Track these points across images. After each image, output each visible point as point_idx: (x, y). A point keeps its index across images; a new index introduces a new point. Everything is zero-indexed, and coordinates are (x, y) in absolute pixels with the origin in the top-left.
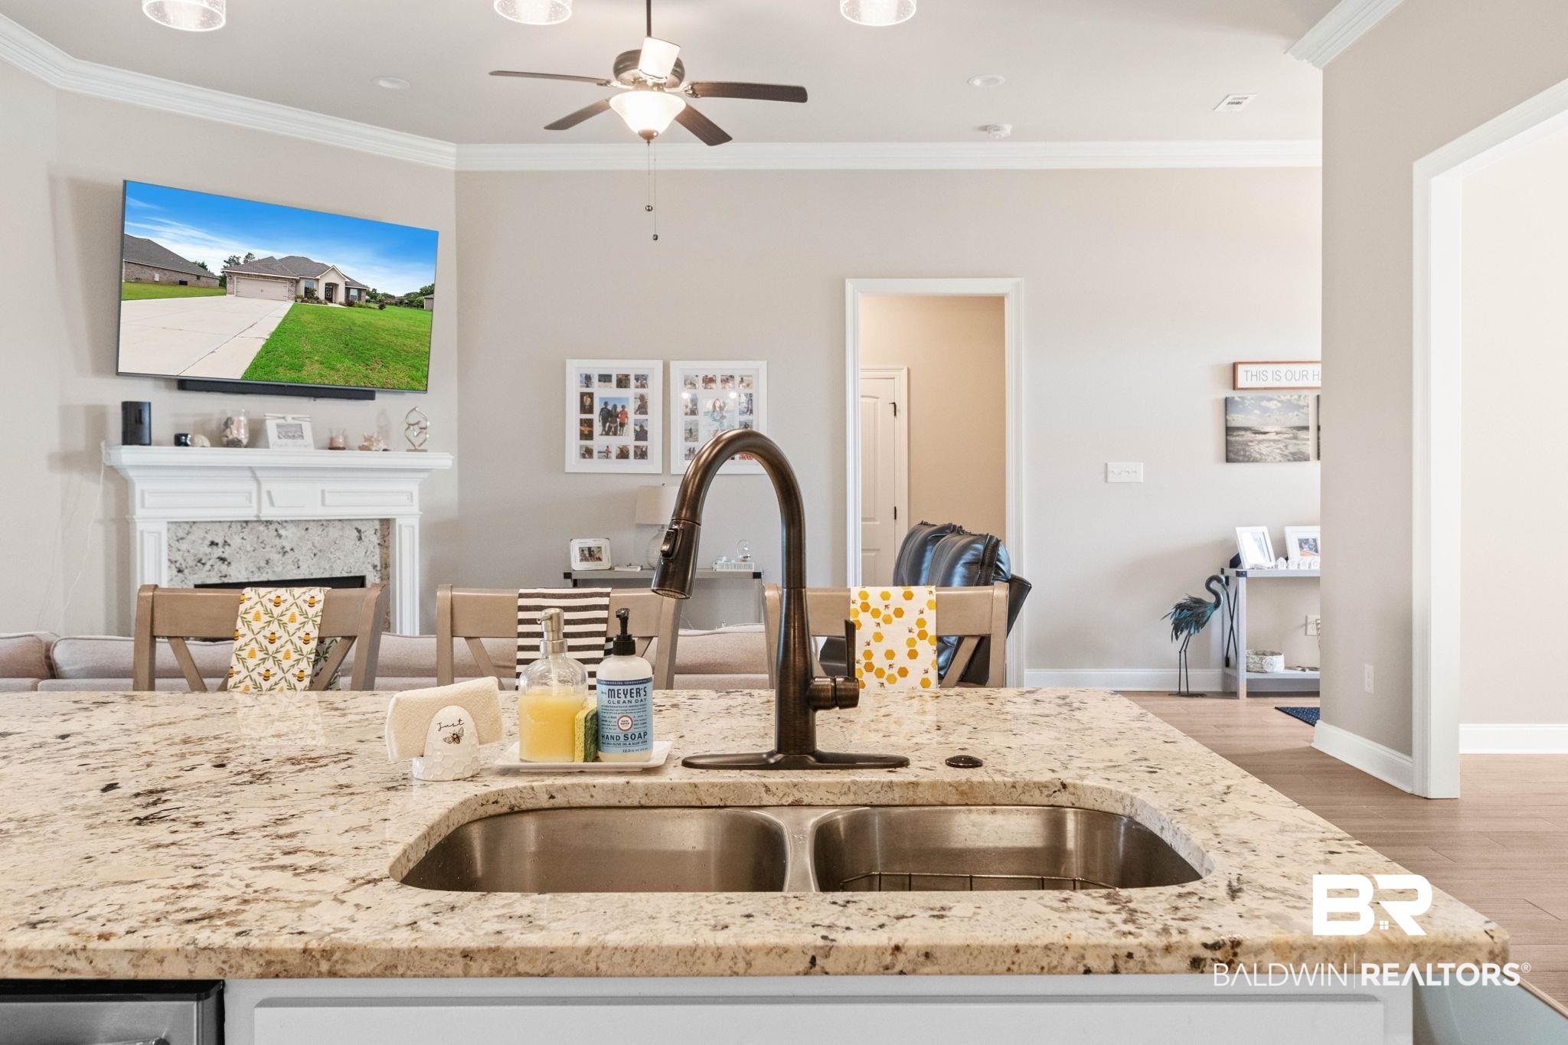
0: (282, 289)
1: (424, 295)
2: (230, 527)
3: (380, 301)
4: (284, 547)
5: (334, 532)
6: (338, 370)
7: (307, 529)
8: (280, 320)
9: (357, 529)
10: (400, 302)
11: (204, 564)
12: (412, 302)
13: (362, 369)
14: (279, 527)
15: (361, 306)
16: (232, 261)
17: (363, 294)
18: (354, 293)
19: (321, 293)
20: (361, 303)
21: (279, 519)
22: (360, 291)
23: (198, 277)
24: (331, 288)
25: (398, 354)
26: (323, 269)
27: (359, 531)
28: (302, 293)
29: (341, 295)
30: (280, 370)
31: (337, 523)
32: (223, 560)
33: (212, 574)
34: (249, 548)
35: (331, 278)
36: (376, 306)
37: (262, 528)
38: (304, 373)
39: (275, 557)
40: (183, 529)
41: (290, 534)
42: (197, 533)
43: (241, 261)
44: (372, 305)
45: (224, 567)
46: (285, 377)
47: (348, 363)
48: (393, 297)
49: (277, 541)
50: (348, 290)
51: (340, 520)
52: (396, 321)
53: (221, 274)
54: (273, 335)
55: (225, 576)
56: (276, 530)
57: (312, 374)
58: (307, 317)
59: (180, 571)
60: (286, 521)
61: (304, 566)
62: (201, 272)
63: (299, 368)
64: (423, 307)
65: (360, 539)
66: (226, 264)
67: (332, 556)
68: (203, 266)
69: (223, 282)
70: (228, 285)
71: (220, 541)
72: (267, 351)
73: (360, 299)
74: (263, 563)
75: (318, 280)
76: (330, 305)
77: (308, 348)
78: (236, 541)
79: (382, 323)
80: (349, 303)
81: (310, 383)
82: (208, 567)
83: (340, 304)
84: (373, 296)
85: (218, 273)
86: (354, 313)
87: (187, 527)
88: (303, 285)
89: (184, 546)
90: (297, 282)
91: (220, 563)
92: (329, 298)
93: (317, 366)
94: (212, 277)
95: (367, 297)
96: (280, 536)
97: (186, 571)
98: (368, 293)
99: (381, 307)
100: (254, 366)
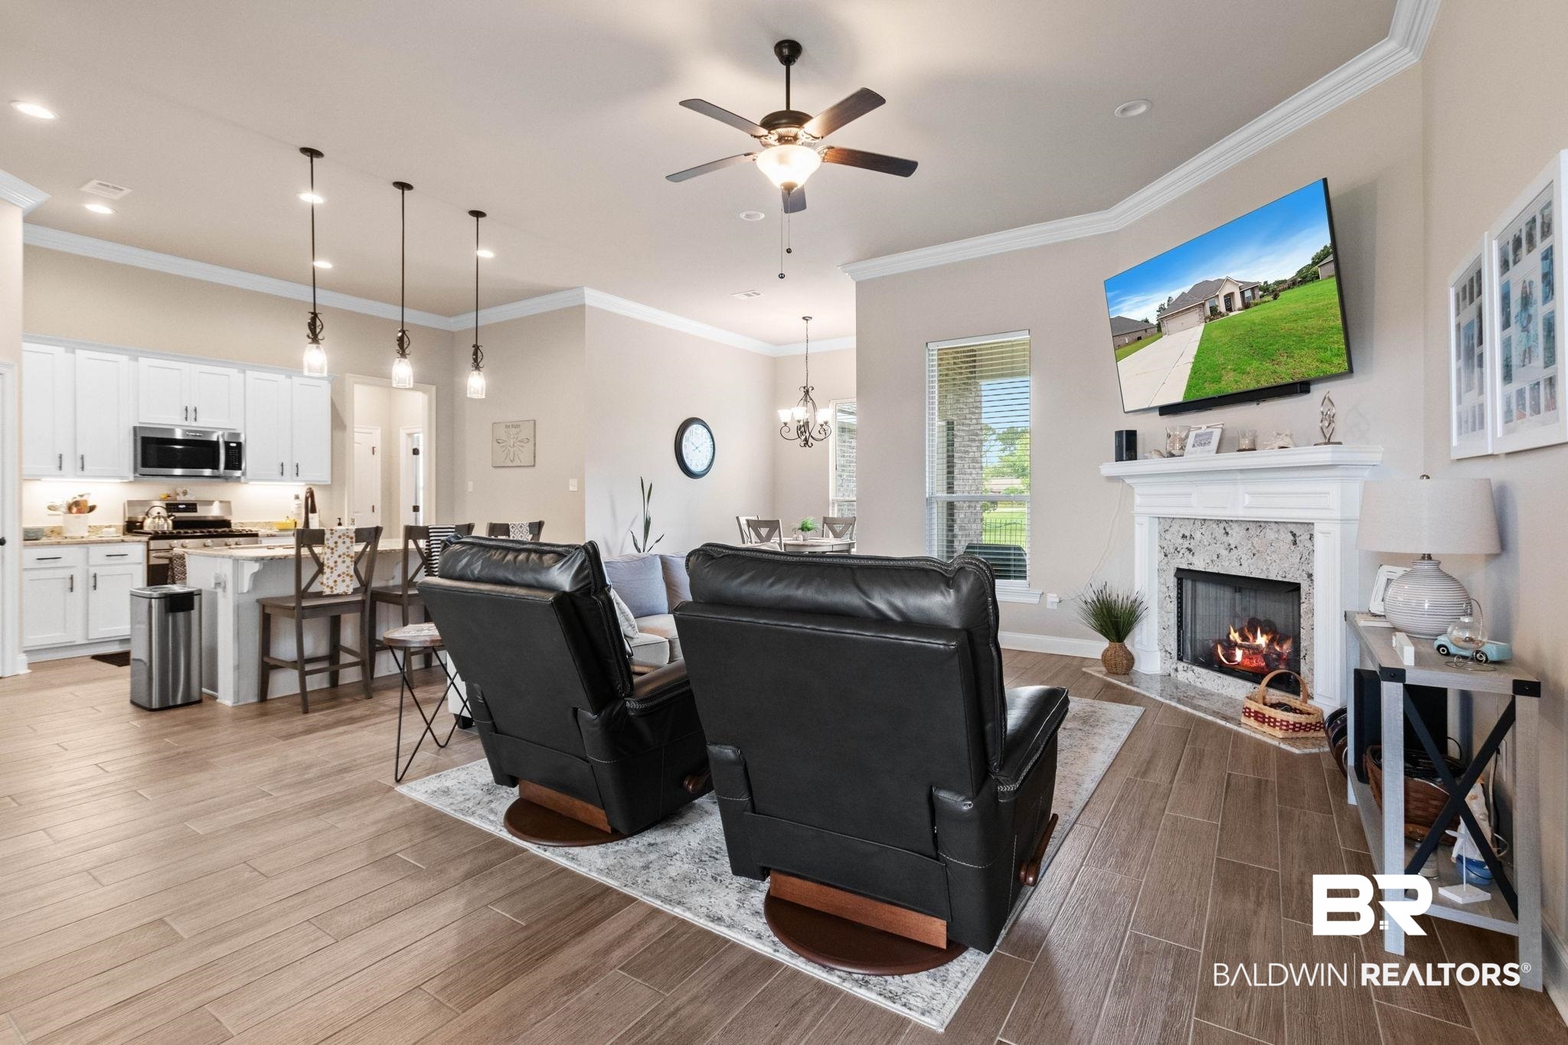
0: (1194, 316)
1: (1318, 263)
2: (1194, 523)
3: (1273, 291)
4: (1230, 545)
5: (1270, 534)
6: (1249, 373)
7: (1248, 529)
8: (1198, 343)
9: (1291, 532)
10: (1293, 283)
11: (1179, 552)
12: (1306, 277)
13: (1268, 365)
14: (1226, 525)
15: (1256, 305)
16: (1161, 309)
17: (1257, 291)
18: (1248, 294)
19: (1222, 308)
20: (1256, 301)
21: (1226, 519)
22: (1252, 289)
23: (1146, 330)
24: (1229, 298)
25: (1301, 340)
26: (1220, 283)
27: (1294, 535)
28: (1208, 313)
29: (1238, 302)
30: (1206, 385)
31: (1273, 525)
32: (1190, 550)
33: (1183, 560)
34: (1206, 543)
35: (1227, 289)
36: (1270, 298)
37: (1214, 526)
38: (1223, 383)
39: (1224, 553)
40: (1167, 522)
41: (1237, 534)
42: (1176, 527)
43: (1166, 306)
44: (1266, 299)
45: (1190, 556)
46: (1210, 391)
47: (1255, 364)
48: (1284, 282)
49: (1225, 539)
50: (1242, 293)
51: (1276, 522)
52: (1292, 306)
53: (1157, 322)
54: (1197, 357)
55: (1191, 564)
56: (1225, 529)
57: (1231, 383)
58: (1216, 334)
59: (1166, 555)
60: (1232, 521)
61: (1245, 564)
62: (1146, 326)
63: (1218, 380)
64: (1318, 277)
65: (1295, 543)
66: (1158, 313)
67: (1268, 558)
68: (1147, 321)
69: (1159, 326)
70: (1162, 329)
71: (1188, 534)
72: (1195, 371)
73: (1254, 298)
74: (1215, 558)
75: (1218, 296)
76: (1231, 314)
77: (1222, 360)
78: (1197, 536)
79: (1278, 313)
80: (1246, 306)
81: (1230, 391)
82: (1181, 555)
83: (1239, 310)
84: (1266, 289)
85: (1155, 322)
86: (1254, 314)
87: (1169, 521)
88: (1208, 306)
89: (1168, 536)
90: (1203, 305)
91: (1188, 552)
92: (1229, 309)
93: (1232, 374)
94: (1152, 326)
95: (1261, 293)
96: (1227, 533)
97: (1169, 556)
98: (1261, 289)
99: (1275, 298)
100: (1189, 387)
